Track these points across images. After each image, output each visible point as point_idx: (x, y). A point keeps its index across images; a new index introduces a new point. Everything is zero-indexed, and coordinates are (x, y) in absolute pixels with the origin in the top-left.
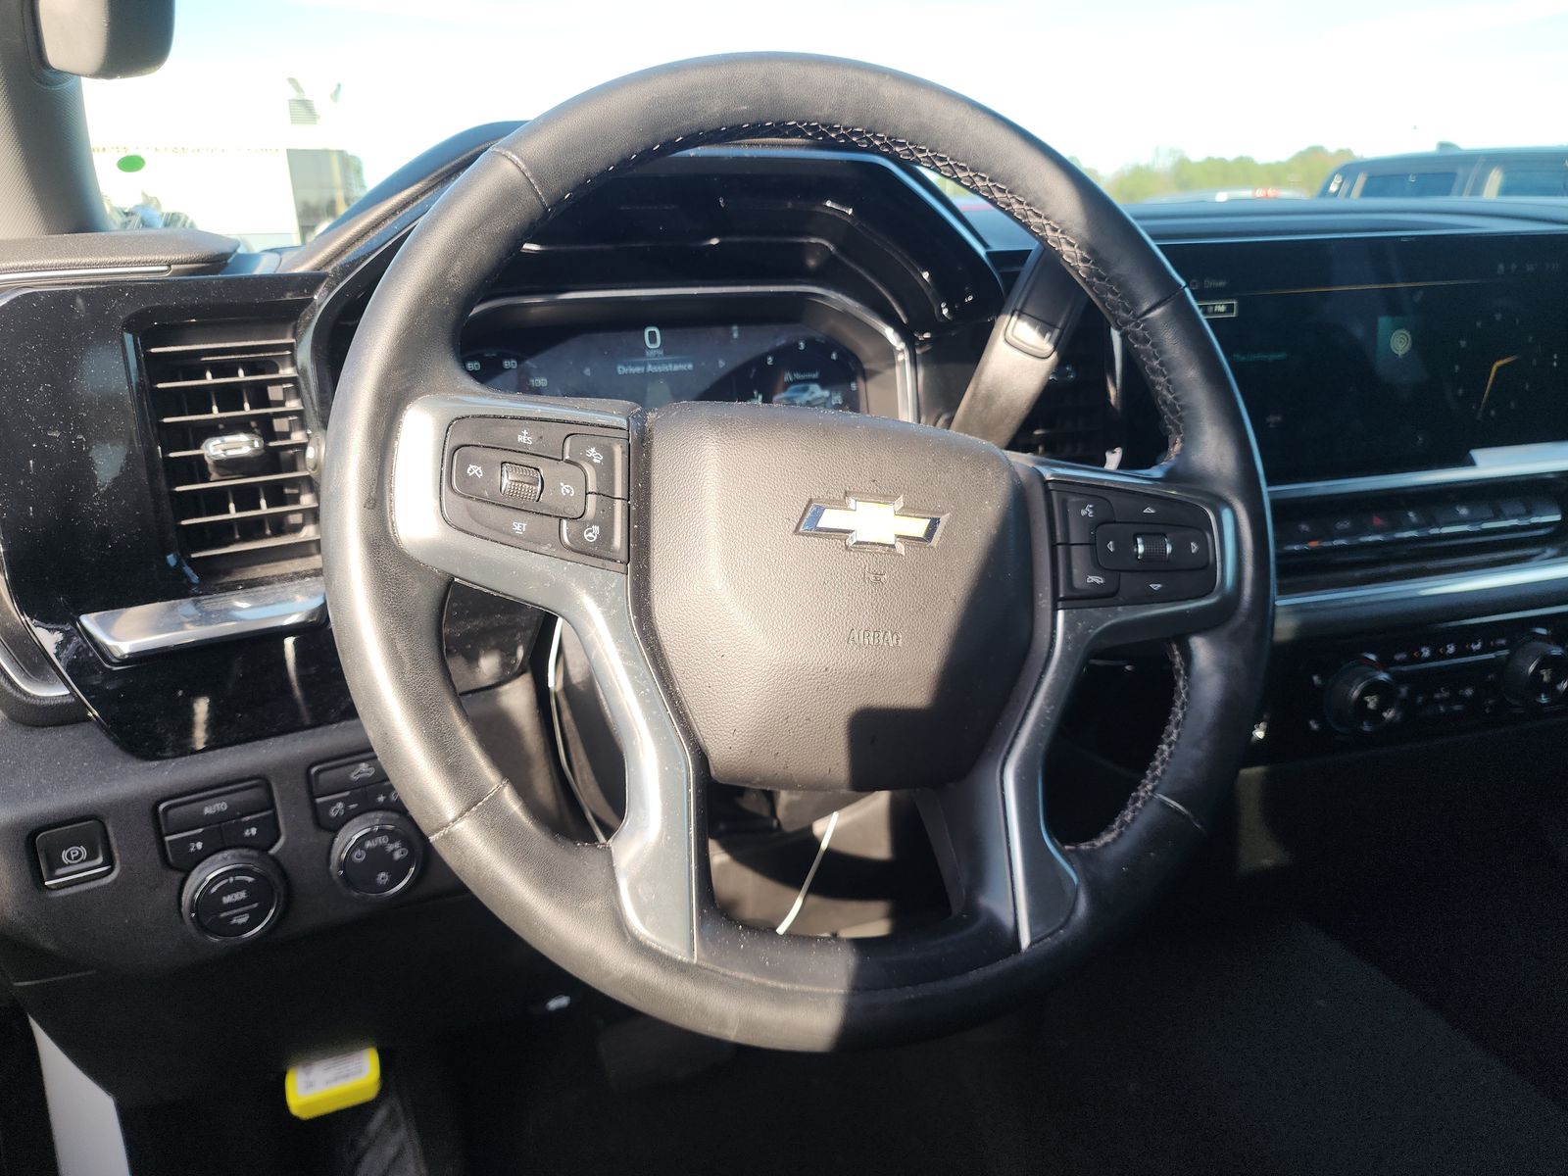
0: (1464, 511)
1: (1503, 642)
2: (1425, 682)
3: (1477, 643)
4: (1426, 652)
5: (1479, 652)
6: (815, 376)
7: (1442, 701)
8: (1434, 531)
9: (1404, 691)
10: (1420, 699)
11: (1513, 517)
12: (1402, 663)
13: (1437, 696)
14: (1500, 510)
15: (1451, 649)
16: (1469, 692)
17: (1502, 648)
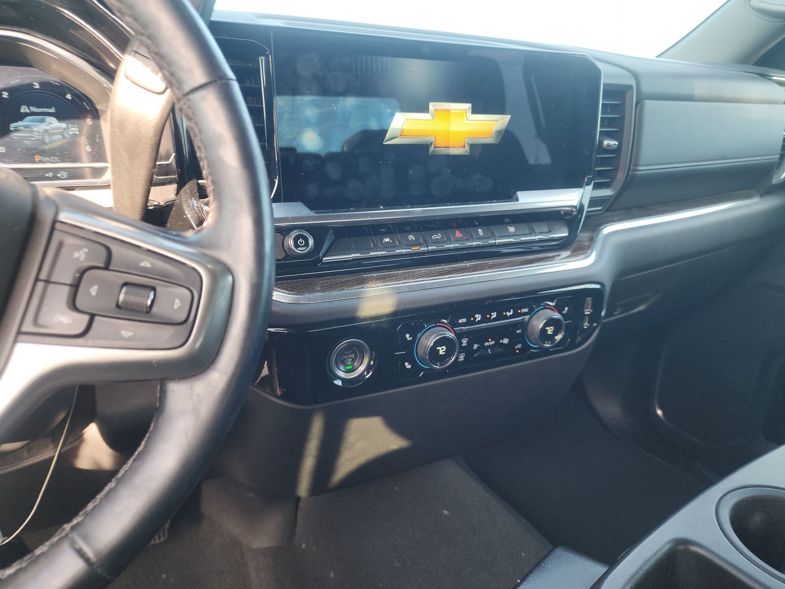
0: (512, 229)
1: (526, 310)
2: (478, 336)
3: (510, 312)
4: (478, 317)
5: (511, 317)
6: (52, 110)
7: (489, 347)
8: (492, 241)
9: (465, 342)
10: (475, 346)
11: (541, 233)
12: (464, 324)
13: (487, 344)
14: (534, 229)
15: (494, 315)
16: (506, 341)
17: (525, 314)
